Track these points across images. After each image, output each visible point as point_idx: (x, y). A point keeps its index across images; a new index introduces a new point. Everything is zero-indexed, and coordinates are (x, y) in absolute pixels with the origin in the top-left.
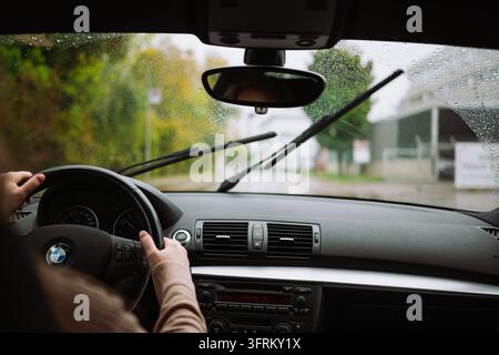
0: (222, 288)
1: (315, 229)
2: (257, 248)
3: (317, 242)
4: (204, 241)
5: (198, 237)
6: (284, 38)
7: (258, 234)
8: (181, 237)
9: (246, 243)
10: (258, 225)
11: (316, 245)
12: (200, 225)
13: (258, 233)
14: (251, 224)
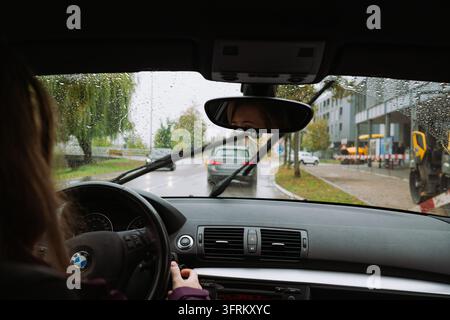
0: (221, 288)
1: (304, 235)
2: (252, 252)
3: (305, 246)
4: (205, 246)
5: (200, 242)
6: (277, 76)
7: (253, 239)
8: (185, 241)
9: (242, 247)
10: (252, 230)
11: (304, 250)
12: (201, 230)
13: (252, 237)
14: (246, 229)
